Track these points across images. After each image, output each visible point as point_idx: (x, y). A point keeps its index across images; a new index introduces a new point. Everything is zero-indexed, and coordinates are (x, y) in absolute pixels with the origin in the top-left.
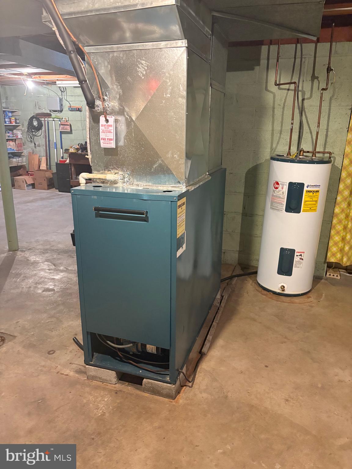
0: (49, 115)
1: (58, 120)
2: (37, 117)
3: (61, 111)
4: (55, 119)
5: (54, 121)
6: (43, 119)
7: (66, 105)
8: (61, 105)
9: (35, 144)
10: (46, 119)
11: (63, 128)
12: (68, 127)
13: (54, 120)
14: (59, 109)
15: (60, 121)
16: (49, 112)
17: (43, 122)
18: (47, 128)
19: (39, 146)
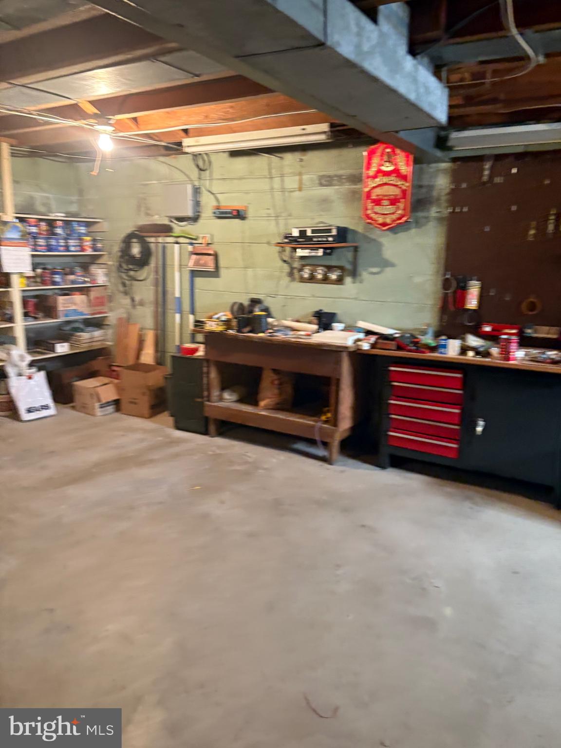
0: (166, 230)
1: (188, 241)
2: (140, 235)
3: (195, 219)
4: (181, 240)
5: (177, 246)
6: (152, 240)
7: (208, 203)
8: (197, 204)
9: (133, 300)
10: (160, 240)
11: (197, 263)
12: (210, 260)
13: (177, 243)
14: (189, 213)
15: (191, 244)
16: (166, 222)
17: (152, 246)
18: (160, 263)
19: (142, 304)
